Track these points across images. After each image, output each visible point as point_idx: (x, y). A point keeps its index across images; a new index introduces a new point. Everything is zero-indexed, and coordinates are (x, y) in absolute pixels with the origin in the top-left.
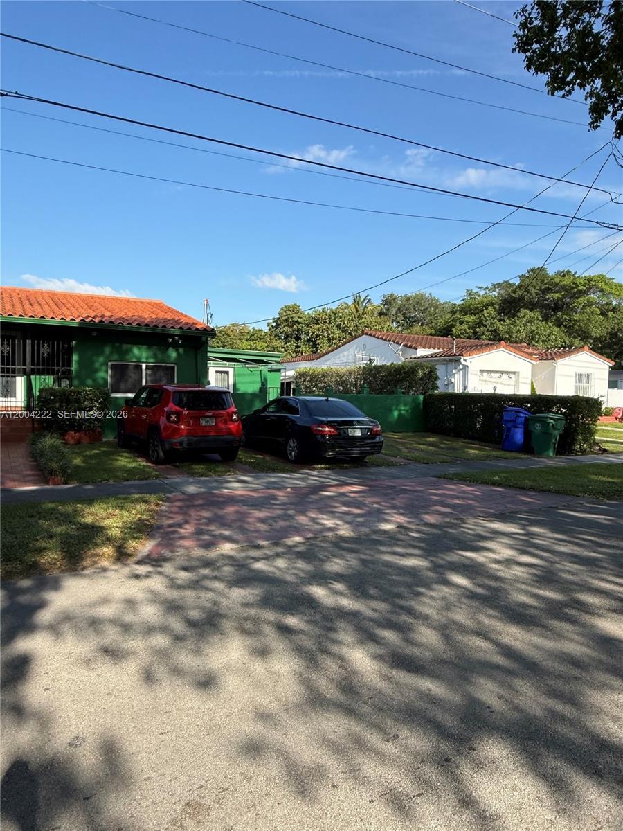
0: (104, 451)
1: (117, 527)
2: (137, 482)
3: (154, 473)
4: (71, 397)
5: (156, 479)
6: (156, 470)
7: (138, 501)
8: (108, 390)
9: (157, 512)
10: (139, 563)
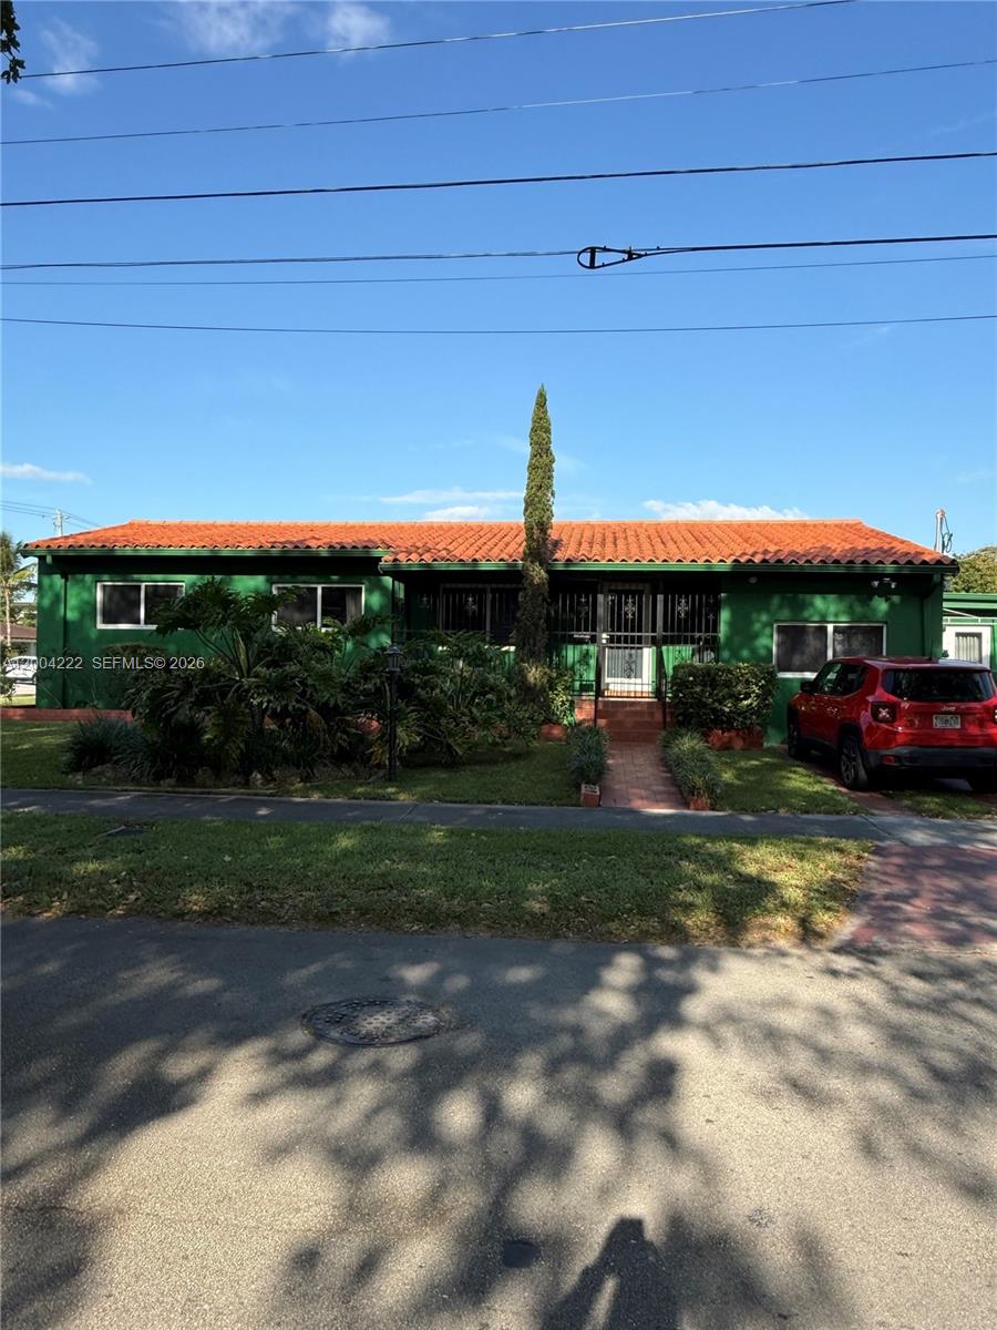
0: (767, 763)
1: (797, 887)
2: (821, 817)
3: (851, 804)
4: (718, 678)
5: (855, 814)
6: (854, 800)
7: (827, 847)
8: (773, 667)
9: (860, 871)
10: (837, 951)
